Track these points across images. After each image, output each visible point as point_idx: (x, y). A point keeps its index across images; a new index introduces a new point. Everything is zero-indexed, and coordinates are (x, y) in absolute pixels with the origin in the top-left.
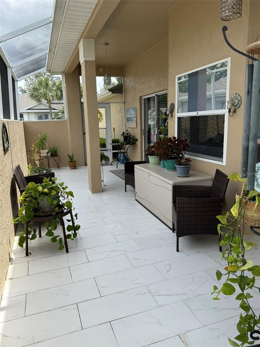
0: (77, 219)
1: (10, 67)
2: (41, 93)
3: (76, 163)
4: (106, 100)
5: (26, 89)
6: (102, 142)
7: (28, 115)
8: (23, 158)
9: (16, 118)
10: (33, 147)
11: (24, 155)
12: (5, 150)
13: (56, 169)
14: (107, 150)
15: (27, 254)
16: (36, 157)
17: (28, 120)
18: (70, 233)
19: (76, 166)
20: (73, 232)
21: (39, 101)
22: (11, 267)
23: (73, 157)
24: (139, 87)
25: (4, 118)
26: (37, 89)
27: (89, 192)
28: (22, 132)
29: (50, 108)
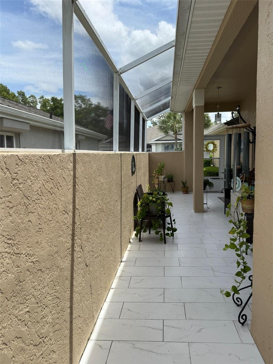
0: (175, 223)
1: (142, 112)
2: (169, 125)
3: (188, 188)
4: (222, 132)
5: (157, 121)
6: (216, 171)
7: (156, 146)
8: (145, 181)
9: (143, 150)
10: (154, 174)
11: (146, 179)
12: (133, 173)
13: (171, 193)
14: (219, 178)
15: (140, 241)
16: (156, 181)
17: (156, 151)
18: (169, 232)
19: (188, 191)
20: (171, 232)
21: (166, 132)
22: (129, 246)
23: (186, 183)
24: (252, 120)
25: (134, 151)
26: (165, 121)
27: (193, 211)
28: (147, 162)
29: (176, 139)
